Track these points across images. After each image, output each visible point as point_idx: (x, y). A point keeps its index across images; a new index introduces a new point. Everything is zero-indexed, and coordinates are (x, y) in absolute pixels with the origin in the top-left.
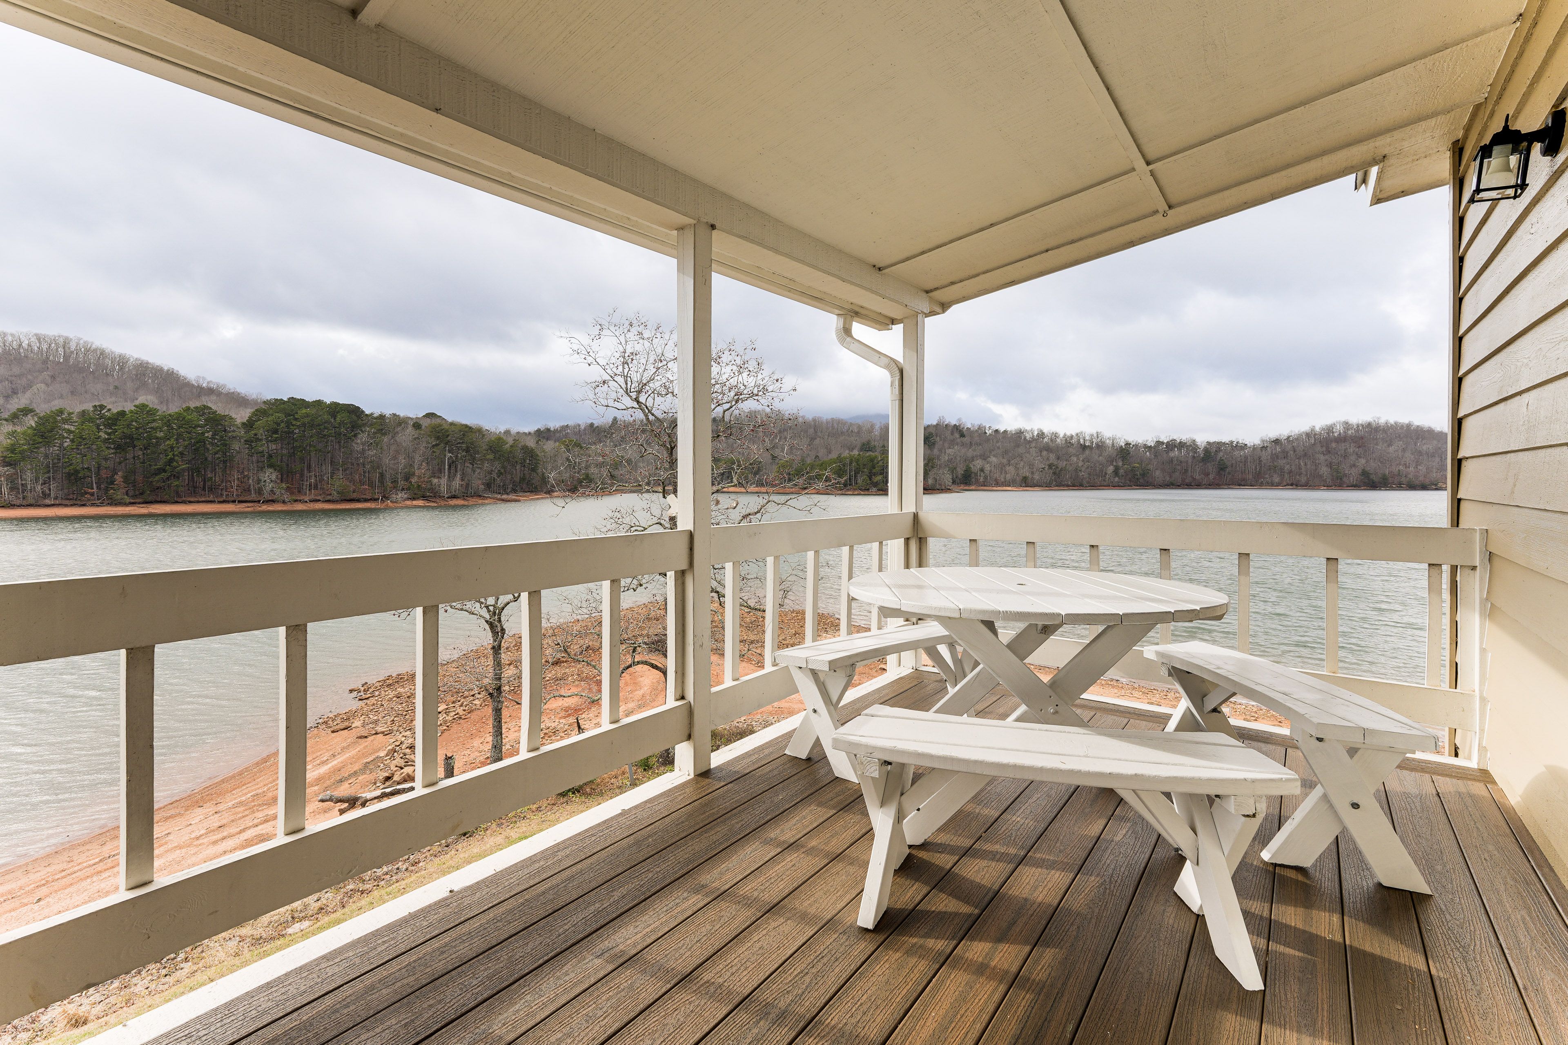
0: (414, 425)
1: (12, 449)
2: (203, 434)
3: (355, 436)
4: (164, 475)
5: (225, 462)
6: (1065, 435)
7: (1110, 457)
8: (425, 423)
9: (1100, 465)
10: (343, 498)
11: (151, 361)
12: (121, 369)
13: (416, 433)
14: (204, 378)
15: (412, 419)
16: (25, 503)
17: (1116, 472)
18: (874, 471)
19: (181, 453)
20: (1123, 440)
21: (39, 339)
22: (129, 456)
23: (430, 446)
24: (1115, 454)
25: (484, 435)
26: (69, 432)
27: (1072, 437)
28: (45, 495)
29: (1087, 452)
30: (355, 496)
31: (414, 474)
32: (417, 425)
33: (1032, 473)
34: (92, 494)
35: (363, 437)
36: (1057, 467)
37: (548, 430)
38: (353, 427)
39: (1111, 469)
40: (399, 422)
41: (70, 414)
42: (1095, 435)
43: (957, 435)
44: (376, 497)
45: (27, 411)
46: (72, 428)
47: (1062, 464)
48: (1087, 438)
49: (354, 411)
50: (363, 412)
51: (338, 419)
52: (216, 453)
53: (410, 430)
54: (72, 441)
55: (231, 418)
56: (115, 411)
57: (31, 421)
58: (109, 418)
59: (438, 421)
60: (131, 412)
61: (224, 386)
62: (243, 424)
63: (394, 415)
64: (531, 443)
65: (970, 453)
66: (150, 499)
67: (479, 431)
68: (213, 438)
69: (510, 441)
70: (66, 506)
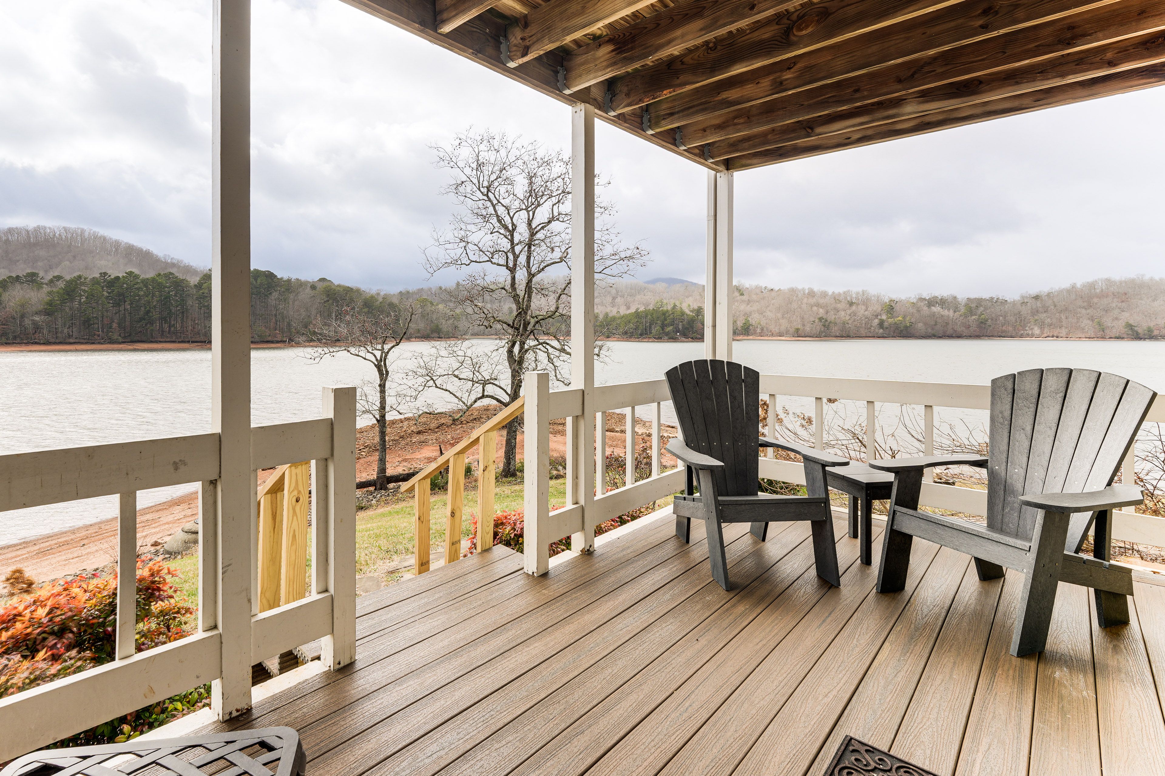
0: (311, 287)
1: (50, 303)
2: (169, 292)
3: (270, 294)
4: (143, 323)
5: (183, 313)
6: (833, 293)
7: (875, 311)
8: (320, 286)
9: (866, 318)
10: (262, 340)
11: (135, 244)
12: (117, 250)
13: (312, 293)
14: (169, 256)
15: (310, 282)
16: (57, 341)
17: (881, 324)
18: (666, 322)
19: (155, 306)
20: (887, 297)
21: (65, 230)
22: (122, 308)
23: (323, 301)
24: (880, 309)
25: (361, 294)
26: (84, 291)
27: (840, 294)
28: (70, 336)
29: (854, 308)
30: (270, 339)
31: (311, 322)
32: (313, 287)
33: (804, 325)
34: (99, 336)
35: (275, 295)
36: (826, 321)
37: (408, 292)
38: (269, 287)
39: (876, 322)
40: (301, 284)
41: (85, 279)
42: (861, 293)
43: (737, 294)
44: (285, 339)
45: (59, 278)
46: (86, 289)
47: (831, 317)
48: (854, 296)
49: (270, 275)
50: (276, 276)
51: (259, 281)
52: (177, 307)
53: (308, 290)
54: (87, 298)
55: (187, 281)
56: (112, 277)
57: (61, 284)
58: (109, 282)
59: (328, 284)
60: (123, 277)
61: (182, 261)
62: (195, 285)
63: (298, 279)
64: (395, 301)
65: (748, 309)
66: (135, 339)
67: (358, 291)
68: (175, 295)
69: (381, 300)
70: (82, 343)
